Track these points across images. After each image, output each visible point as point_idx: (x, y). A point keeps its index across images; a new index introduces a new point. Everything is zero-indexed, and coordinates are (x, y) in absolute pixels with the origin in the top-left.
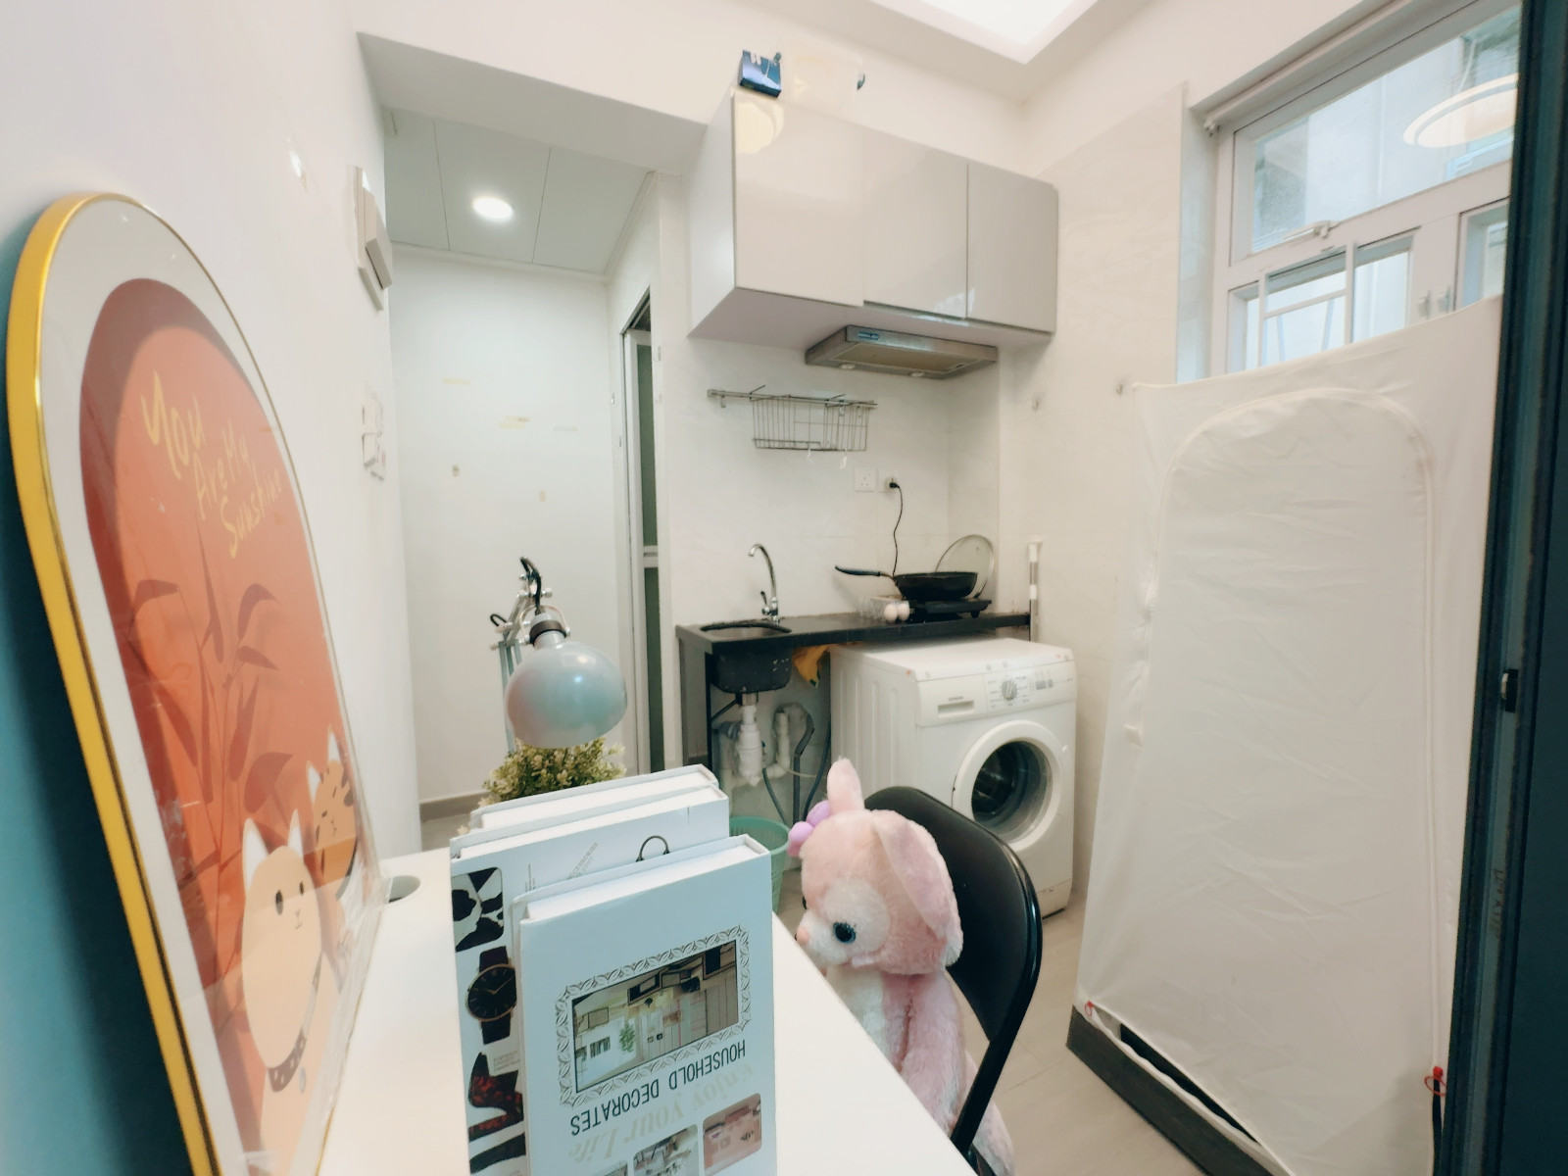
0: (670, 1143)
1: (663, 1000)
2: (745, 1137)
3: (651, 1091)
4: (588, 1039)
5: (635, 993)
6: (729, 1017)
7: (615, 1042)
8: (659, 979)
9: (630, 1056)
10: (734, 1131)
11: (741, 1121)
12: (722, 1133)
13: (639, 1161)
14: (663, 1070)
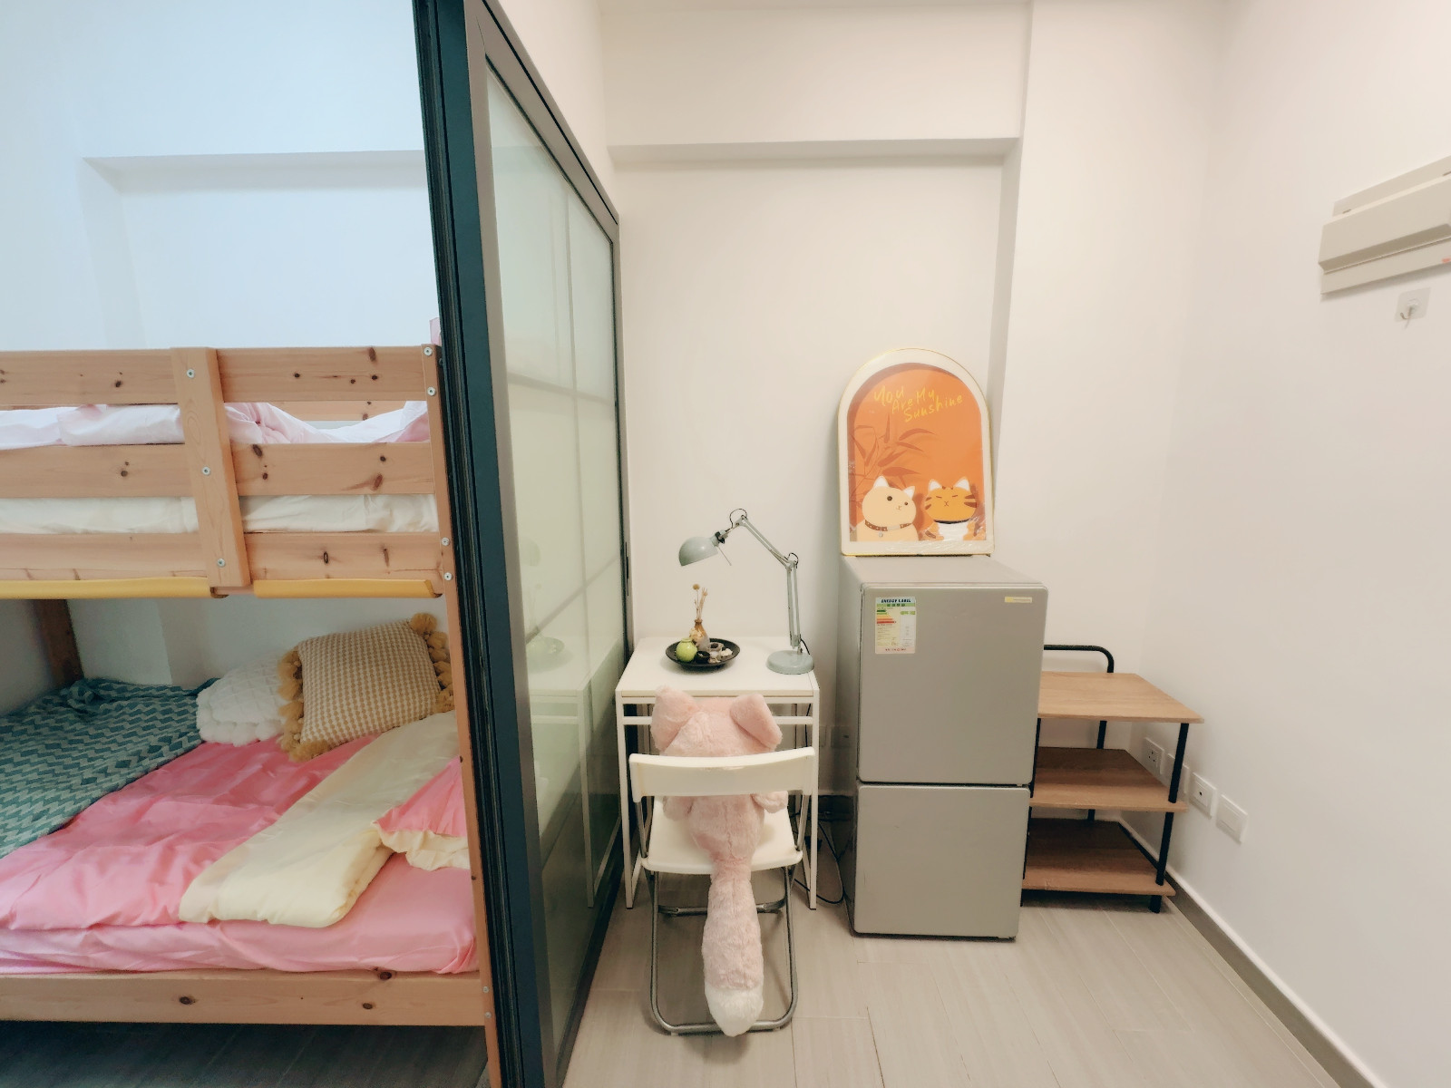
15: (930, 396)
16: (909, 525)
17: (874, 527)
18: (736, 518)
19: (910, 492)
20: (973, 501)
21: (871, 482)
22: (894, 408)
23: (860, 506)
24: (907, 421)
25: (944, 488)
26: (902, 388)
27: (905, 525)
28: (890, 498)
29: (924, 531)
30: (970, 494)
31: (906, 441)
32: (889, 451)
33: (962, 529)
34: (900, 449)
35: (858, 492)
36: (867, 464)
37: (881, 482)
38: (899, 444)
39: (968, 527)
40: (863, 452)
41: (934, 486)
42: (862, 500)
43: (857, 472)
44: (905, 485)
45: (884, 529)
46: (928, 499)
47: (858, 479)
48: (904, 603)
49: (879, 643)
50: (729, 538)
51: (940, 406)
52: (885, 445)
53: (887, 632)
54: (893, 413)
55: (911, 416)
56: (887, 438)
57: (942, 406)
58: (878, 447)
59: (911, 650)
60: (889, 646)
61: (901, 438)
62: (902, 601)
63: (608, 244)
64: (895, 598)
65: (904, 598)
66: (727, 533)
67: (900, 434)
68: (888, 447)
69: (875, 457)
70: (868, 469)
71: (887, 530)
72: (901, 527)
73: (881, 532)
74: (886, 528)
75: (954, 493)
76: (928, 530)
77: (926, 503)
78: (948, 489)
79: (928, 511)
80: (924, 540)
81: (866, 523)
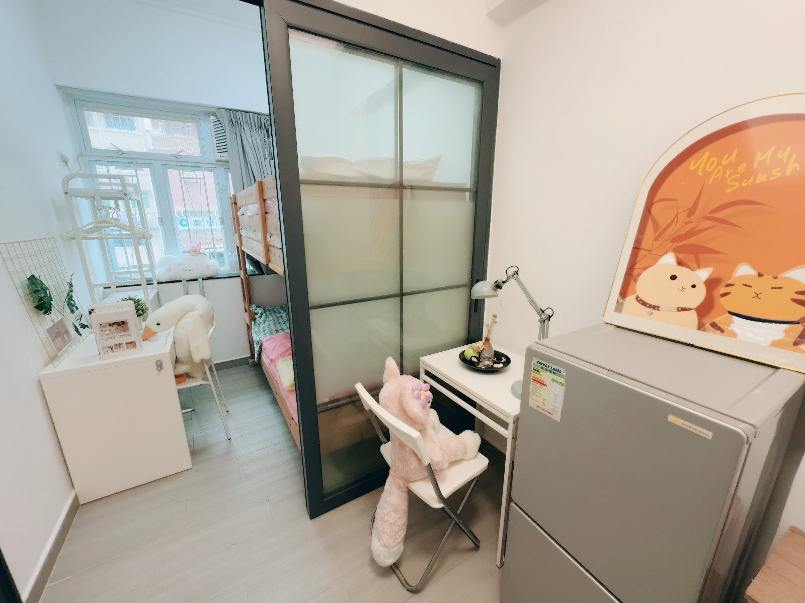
0: (120, 344)
1: (115, 327)
2: (134, 346)
3: (115, 337)
4: (103, 329)
5: (110, 325)
6: (127, 330)
7: (108, 330)
8: (114, 324)
9: (110, 333)
10: (132, 345)
11: (132, 344)
12: (129, 345)
13: (115, 345)
14: (117, 335)
15: (780, 156)
16: (690, 309)
17: (644, 304)
18: (510, 272)
19: (704, 274)
22: (713, 177)
23: (636, 281)
24: (728, 191)
25: (760, 275)
26: (736, 151)
27: (684, 309)
28: (673, 278)
29: (707, 321)
31: (719, 215)
32: (690, 226)
33: (778, 332)
34: (708, 223)
35: (637, 266)
36: (656, 239)
37: (669, 260)
38: (706, 218)
39: (786, 331)
40: (656, 226)
41: (745, 270)
42: (639, 275)
43: (643, 247)
44: (699, 265)
45: (655, 307)
46: (729, 285)
47: (641, 253)
48: (556, 371)
49: (532, 398)
50: (505, 286)
51: (795, 168)
52: (688, 220)
53: (540, 392)
54: (710, 182)
55: (737, 184)
56: (692, 211)
57: (798, 169)
58: (677, 222)
59: (557, 417)
60: (539, 404)
61: (712, 212)
62: (554, 369)
63: (477, 85)
64: (548, 364)
65: (556, 367)
66: (504, 282)
67: (713, 206)
68: (691, 222)
69: (669, 232)
70: (656, 244)
71: (658, 310)
72: (678, 311)
73: (651, 310)
74: (658, 307)
75: (776, 283)
76: (715, 320)
77: (723, 290)
78: (767, 278)
79: (723, 300)
80: (705, 330)
81: (637, 298)
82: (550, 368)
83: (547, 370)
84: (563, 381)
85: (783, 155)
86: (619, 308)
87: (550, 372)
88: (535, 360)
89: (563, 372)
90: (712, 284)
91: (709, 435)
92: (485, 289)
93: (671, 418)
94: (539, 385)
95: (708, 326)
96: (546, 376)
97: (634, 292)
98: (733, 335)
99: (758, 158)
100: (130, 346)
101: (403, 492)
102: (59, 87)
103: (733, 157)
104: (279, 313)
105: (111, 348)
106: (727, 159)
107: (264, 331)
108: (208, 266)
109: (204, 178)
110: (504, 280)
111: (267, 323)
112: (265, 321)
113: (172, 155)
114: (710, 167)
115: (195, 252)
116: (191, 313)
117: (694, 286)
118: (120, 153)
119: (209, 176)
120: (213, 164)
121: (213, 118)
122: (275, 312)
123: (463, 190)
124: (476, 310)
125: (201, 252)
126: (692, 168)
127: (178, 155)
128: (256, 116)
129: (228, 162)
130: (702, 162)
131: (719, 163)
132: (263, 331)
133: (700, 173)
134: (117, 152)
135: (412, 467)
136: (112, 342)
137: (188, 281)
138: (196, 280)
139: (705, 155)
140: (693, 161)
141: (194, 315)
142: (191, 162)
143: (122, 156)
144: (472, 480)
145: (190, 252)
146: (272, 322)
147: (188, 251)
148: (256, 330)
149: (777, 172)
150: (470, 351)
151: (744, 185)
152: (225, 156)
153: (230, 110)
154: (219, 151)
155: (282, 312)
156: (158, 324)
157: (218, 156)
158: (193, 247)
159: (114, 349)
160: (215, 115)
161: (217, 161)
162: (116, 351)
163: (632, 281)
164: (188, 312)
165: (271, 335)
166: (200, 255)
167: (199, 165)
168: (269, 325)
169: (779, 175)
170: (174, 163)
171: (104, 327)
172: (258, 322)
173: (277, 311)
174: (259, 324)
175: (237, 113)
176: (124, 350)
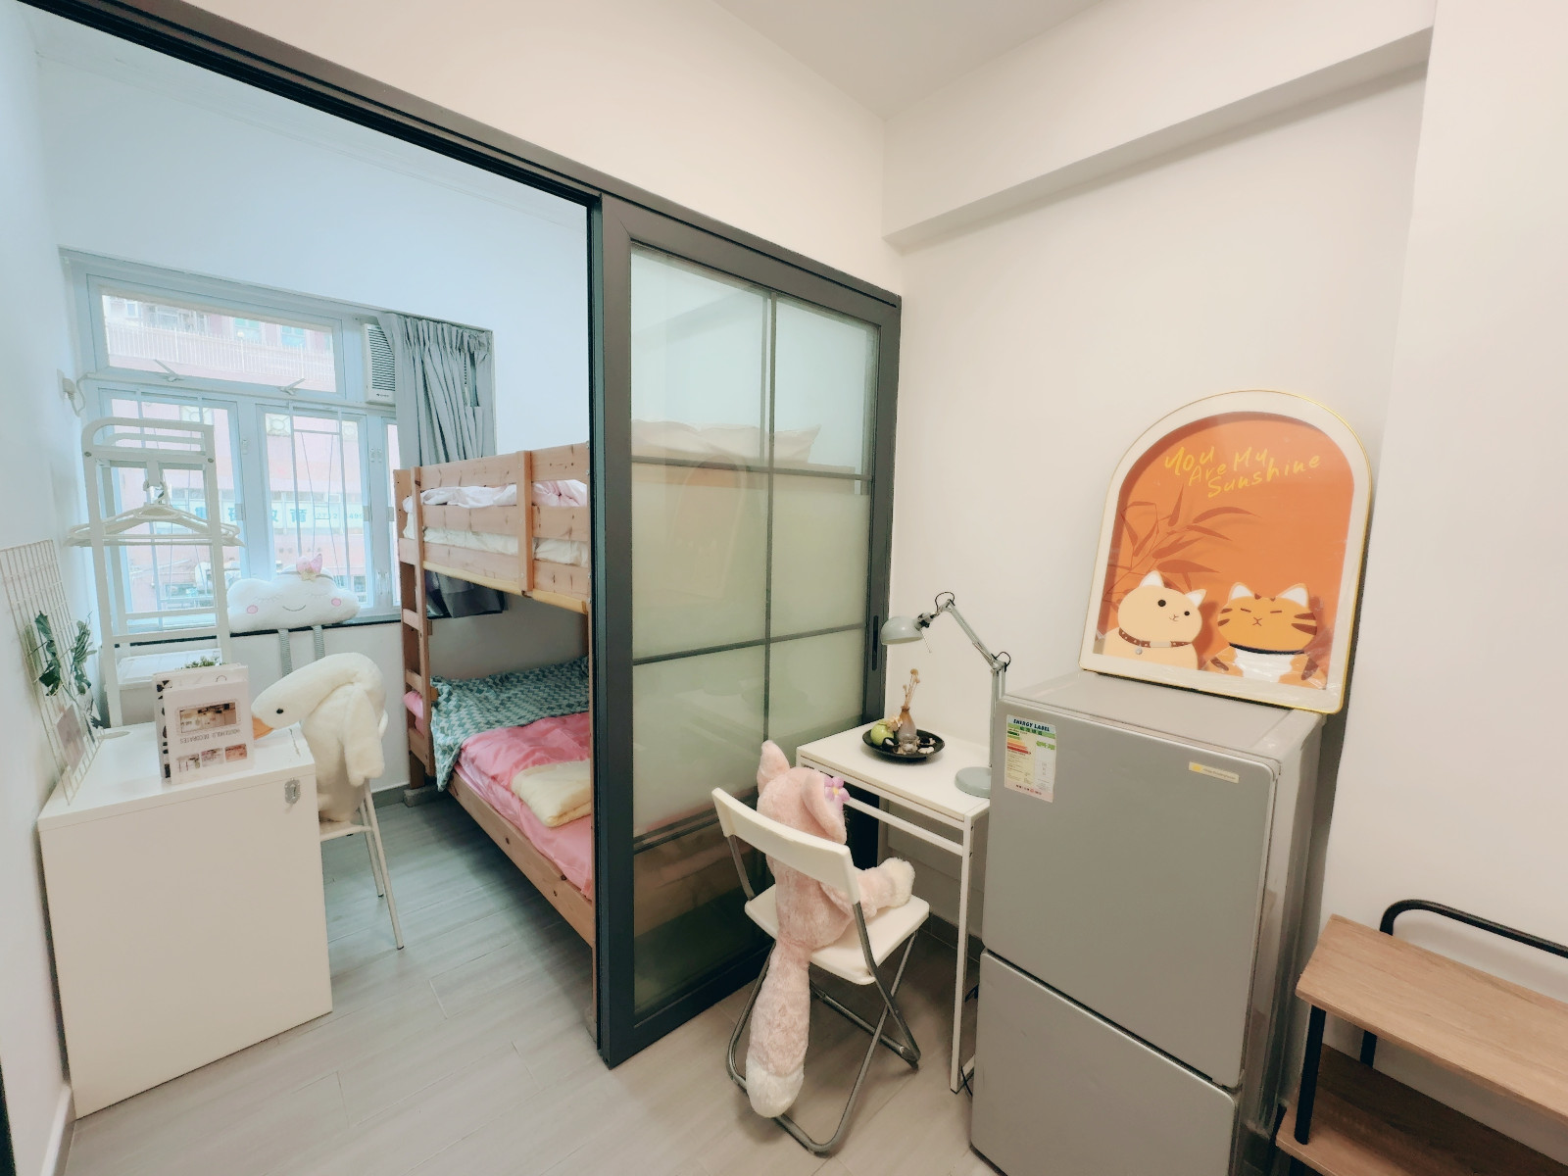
0: (213, 751)
1: (210, 715)
2: (241, 754)
3: (206, 737)
4: (185, 720)
5: (200, 712)
6: (233, 721)
7: (194, 722)
8: (208, 709)
9: (199, 727)
10: (237, 752)
11: (239, 750)
12: (233, 752)
13: (203, 754)
14: (210, 732)
15: (1258, 459)
16: (1186, 643)
17: (1130, 639)
18: (942, 601)
19: (1196, 598)
20: (1312, 623)
21: (1139, 578)
22: (1192, 479)
24: (1210, 495)
25: (1257, 597)
26: (1213, 448)
27: (1179, 644)
28: (1162, 603)
29: (1208, 657)
30: (1308, 611)
31: (1203, 524)
32: (1173, 538)
33: (1283, 665)
34: (1194, 534)
35: (1116, 589)
36: (1136, 553)
37: (1154, 580)
38: (1190, 528)
39: (1293, 663)
40: (1134, 537)
41: (1240, 592)
42: (1120, 601)
43: (1120, 563)
44: (1190, 587)
45: (1144, 644)
46: (1226, 611)
47: (1120, 572)
48: (1041, 730)
49: (1010, 775)
50: (933, 623)
51: (1275, 473)
52: (1170, 529)
53: (1019, 764)
54: (1190, 484)
55: (1219, 488)
56: (1173, 519)
57: (1278, 474)
58: (1158, 532)
59: (1048, 796)
60: (1021, 782)
61: (1197, 520)
62: (1039, 727)
63: (870, 328)
64: (1030, 721)
65: (1042, 724)
66: (932, 617)
67: (1197, 513)
68: (1173, 533)
69: (1149, 545)
70: (1136, 560)
71: (1149, 646)
72: (1173, 646)
73: (1140, 647)
74: (1148, 643)
75: (1275, 606)
76: (1217, 656)
77: (1220, 617)
78: (1265, 600)
79: (1221, 629)
80: (1206, 669)
81: (1121, 631)
82: (1033, 727)
83: (1028, 730)
84: (1052, 742)
85: (1261, 457)
86: (1099, 646)
87: (1034, 732)
88: (1010, 719)
89: (1053, 730)
90: (1207, 609)
91: (1234, 778)
92: (904, 629)
93: (1194, 767)
94: (1018, 754)
95: (1209, 663)
96: (1027, 740)
97: (1116, 624)
98: (1239, 672)
99: (1237, 459)
100: (234, 754)
101: (803, 969)
102: (64, 251)
103: (1211, 455)
104: (480, 691)
105: (195, 759)
106: (1205, 457)
107: (461, 725)
108: (336, 601)
109: (340, 434)
110: (934, 613)
111: (463, 712)
112: (458, 707)
113: (279, 388)
114: (1187, 466)
115: (310, 572)
116: (349, 688)
117: (1187, 613)
118: (171, 379)
119: (350, 429)
120: (362, 408)
121: (370, 327)
122: (471, 690)
123: (853, 477)
124: (874, 668)
125: (321, 573)
126: (1168, 465)
127: (292, 389)
128: (454, 329)
129: (394, 406)
130: (1176, 461)
131: (1197, 463)
132: (459, 726)
133: (1177, 472)
134: (166, 377)
135: (820, 921)
136: (198, 748)
137: (290, 631)
138: (309, 628)
139: (1180, 451)
140: (1168, 458)
141: (357, 690)
142: (316, 403)
143: (177, 384)
144: (908, 939)
145: (298, 573)
146: (474, 710)
147: (295, 570)
148: (443, 724)
149: (1258, 476)
150: (880, 731)
151: (1226, 489)
152: (387, 396)
153: (406, 316)
154: (375, 386)
155: (486, 689)
156: (280, 711)
157: (373, 395)
158: (305, 563)
159: (200, 761)
160: (375, 322)
161: (370, 403)
162: (204, 766)
163: (1112, 609)
164: (338, 687)
165: (478, 732)
166: (321, 578)
167: (333, 408)
168: (470, 714)
169: (1260, 480)
170: (284, 403)
171: (188, 716)
172: (444, 709)
173: (475, 689)
174: (448, 713)
175: (420, 323)
176: (221, 762)
